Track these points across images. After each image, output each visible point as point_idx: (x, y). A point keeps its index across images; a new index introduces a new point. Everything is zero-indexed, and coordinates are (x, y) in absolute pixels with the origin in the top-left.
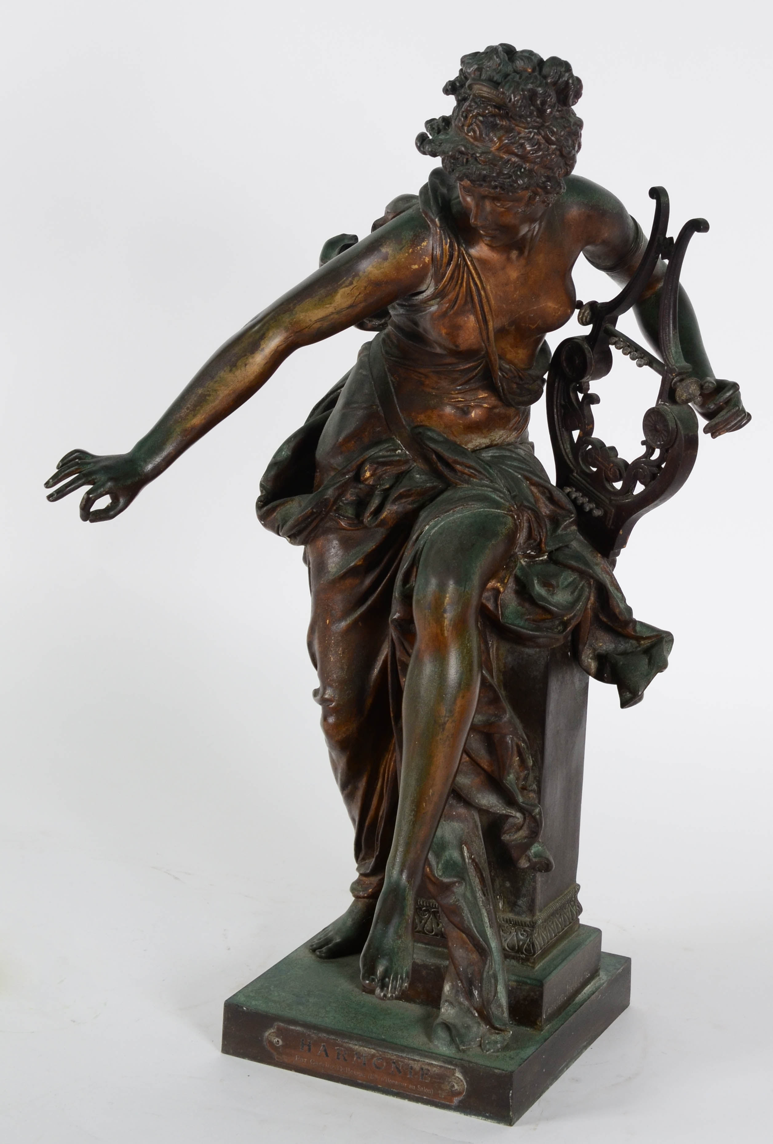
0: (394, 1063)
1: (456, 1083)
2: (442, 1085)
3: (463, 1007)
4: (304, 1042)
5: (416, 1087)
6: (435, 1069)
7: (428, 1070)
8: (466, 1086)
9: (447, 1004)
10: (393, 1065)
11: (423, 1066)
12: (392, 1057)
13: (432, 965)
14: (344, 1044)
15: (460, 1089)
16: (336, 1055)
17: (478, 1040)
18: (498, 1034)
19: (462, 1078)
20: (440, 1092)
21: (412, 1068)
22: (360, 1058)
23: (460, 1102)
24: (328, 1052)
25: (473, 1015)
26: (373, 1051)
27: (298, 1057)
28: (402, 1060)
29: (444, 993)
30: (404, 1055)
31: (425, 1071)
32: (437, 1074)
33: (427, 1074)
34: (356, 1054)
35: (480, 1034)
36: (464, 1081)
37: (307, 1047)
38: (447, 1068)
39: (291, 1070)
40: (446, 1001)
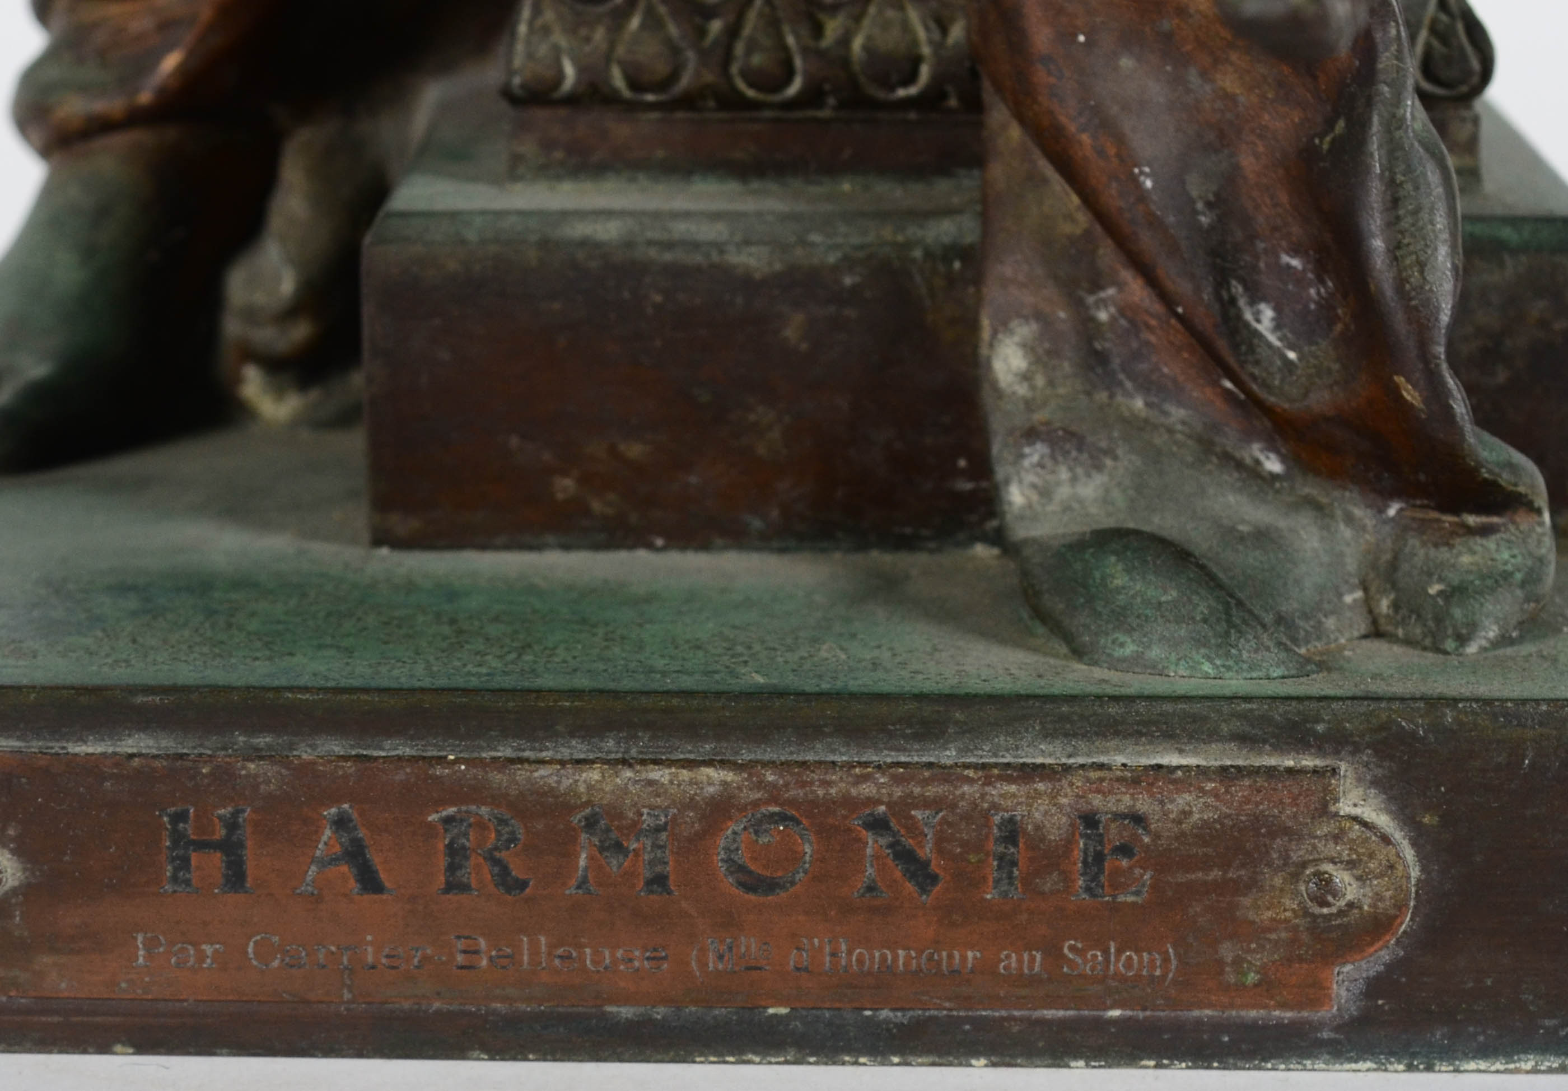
0: (878, 825)
1: (1351, 865)
2: (1246, 901)
3: (1159, 440)
4: (189, 829)
5: (1053, 953)
6: (1183, 800)
7: (1138, 819)
8: (1415, 873)
9: (1035, 453)
10: (872, 844)
11: (1097, 801)
12: (867, 789)
13: (848, 263)
14: (497, 778)
15: (1378, 897)
16: (442, 862)
17: (1348, 599)
18: (1485, 531)
19: (1383, 821)
20: (1227, 951)
21: (1011, 832)
22: (619, 847)
23: (1374, 987)
24: (376, 859)
25: (1254, 473)
26: (714, 776)
27: (150, 945)
28: (932, 791)
29: (998, 393)
30: (949, 756)
31: (1114, 834)
32: (1206, 833)
33: (1124, 850)
34: (591, 824)
35: (1351, 564)
36: (1398, 835)
37: (217, 859)
38: (1271, 772)
39: (104, 1048)
40: (1031, 434)
